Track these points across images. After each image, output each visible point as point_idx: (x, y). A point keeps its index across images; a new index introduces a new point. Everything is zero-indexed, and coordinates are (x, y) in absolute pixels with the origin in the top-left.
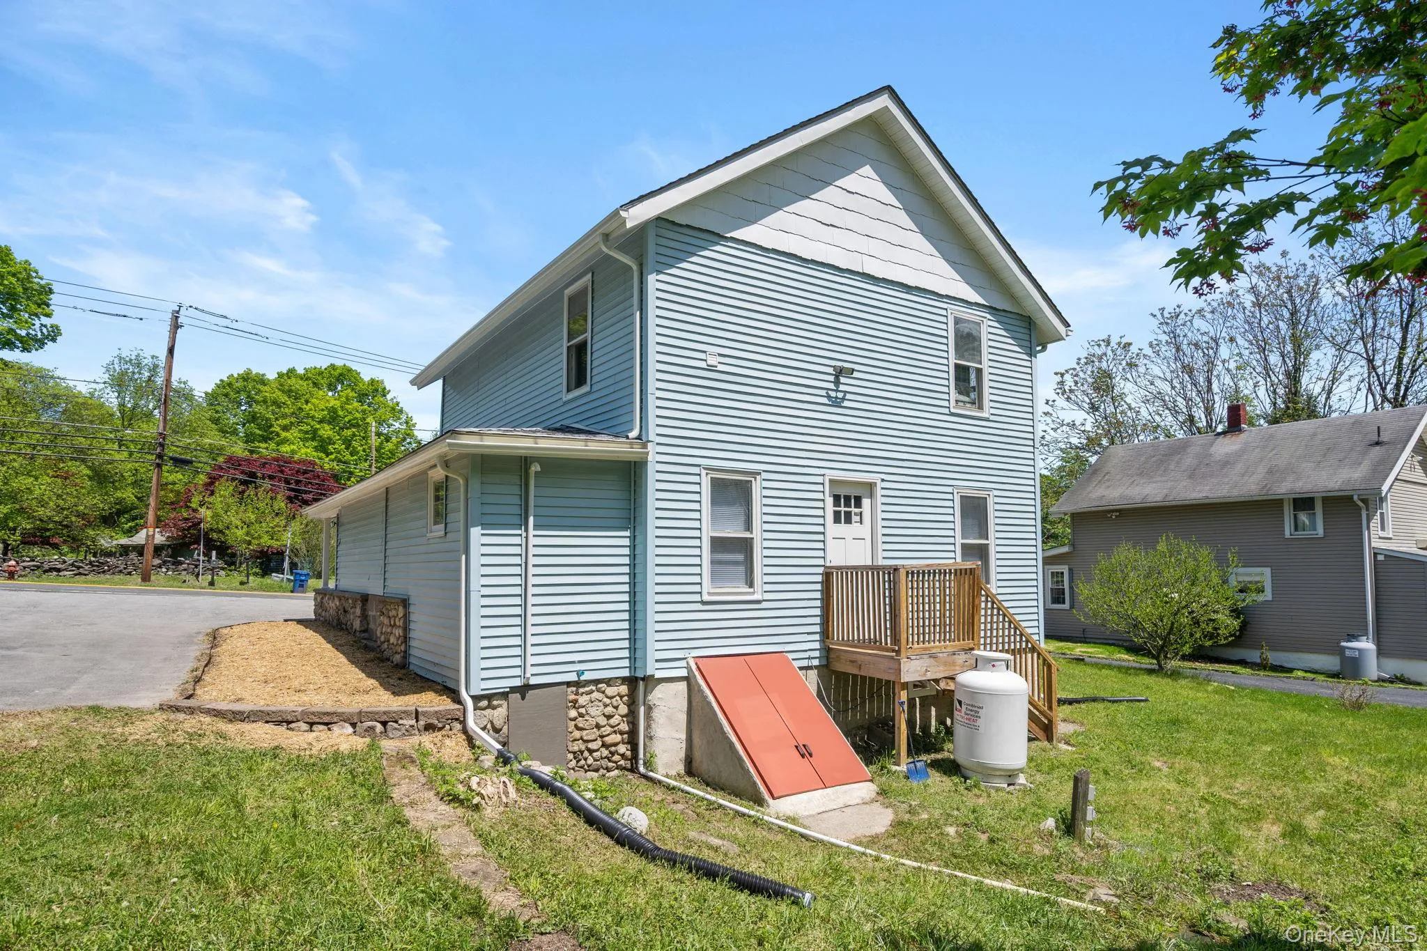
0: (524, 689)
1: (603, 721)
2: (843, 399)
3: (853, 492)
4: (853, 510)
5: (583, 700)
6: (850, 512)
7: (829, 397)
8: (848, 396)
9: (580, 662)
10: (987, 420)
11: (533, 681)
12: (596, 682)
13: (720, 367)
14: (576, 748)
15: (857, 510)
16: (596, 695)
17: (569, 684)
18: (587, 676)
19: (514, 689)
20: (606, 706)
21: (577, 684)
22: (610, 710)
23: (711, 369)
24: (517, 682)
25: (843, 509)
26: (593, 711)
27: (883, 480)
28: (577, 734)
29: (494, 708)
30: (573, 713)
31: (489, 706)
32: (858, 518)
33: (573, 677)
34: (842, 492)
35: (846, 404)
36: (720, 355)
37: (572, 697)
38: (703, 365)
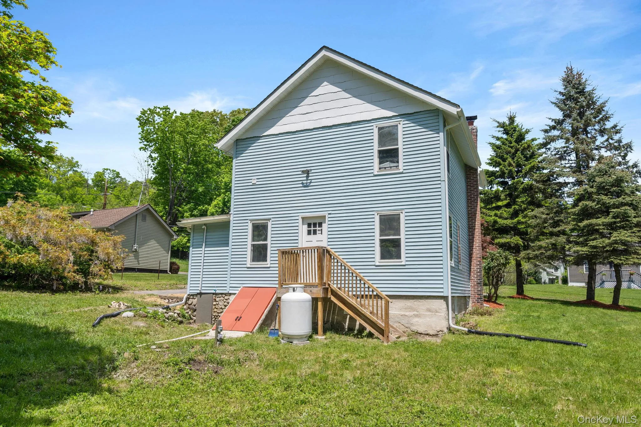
0: (201, 294)
1: (223, 307)
2: (310, 183)
3: (317, 221)
4: (318, 228)
5: (217, 299)
6: (316, 230)
7: (302, 183)
8: (313, 181)
9: (217, 287)
10: (402, 173)
11: (203, 292)
12: (222, 294)
13: (257, 183)
14: (215, 315)
15: (320, 229)
16: (222, 298)
17: (213, 294)
18: (218, 292)
19: (198, 294)
20: (225, 302)
21: (216, 294)
22: (226, 303)
23: (254, 185)
24: (199, 292)
25: (312, 229)
26: (220, 303)
27: (329, 214)
28: (215, 310)
29: (195, 299)
30: (215, 303)
31: (193, 298)
32: (320, 232)
33: (214, 292)
34: (312, 221)
35: (312, 184)
36: (257, 179)
37: (214, 298)
38: (251, 184)
